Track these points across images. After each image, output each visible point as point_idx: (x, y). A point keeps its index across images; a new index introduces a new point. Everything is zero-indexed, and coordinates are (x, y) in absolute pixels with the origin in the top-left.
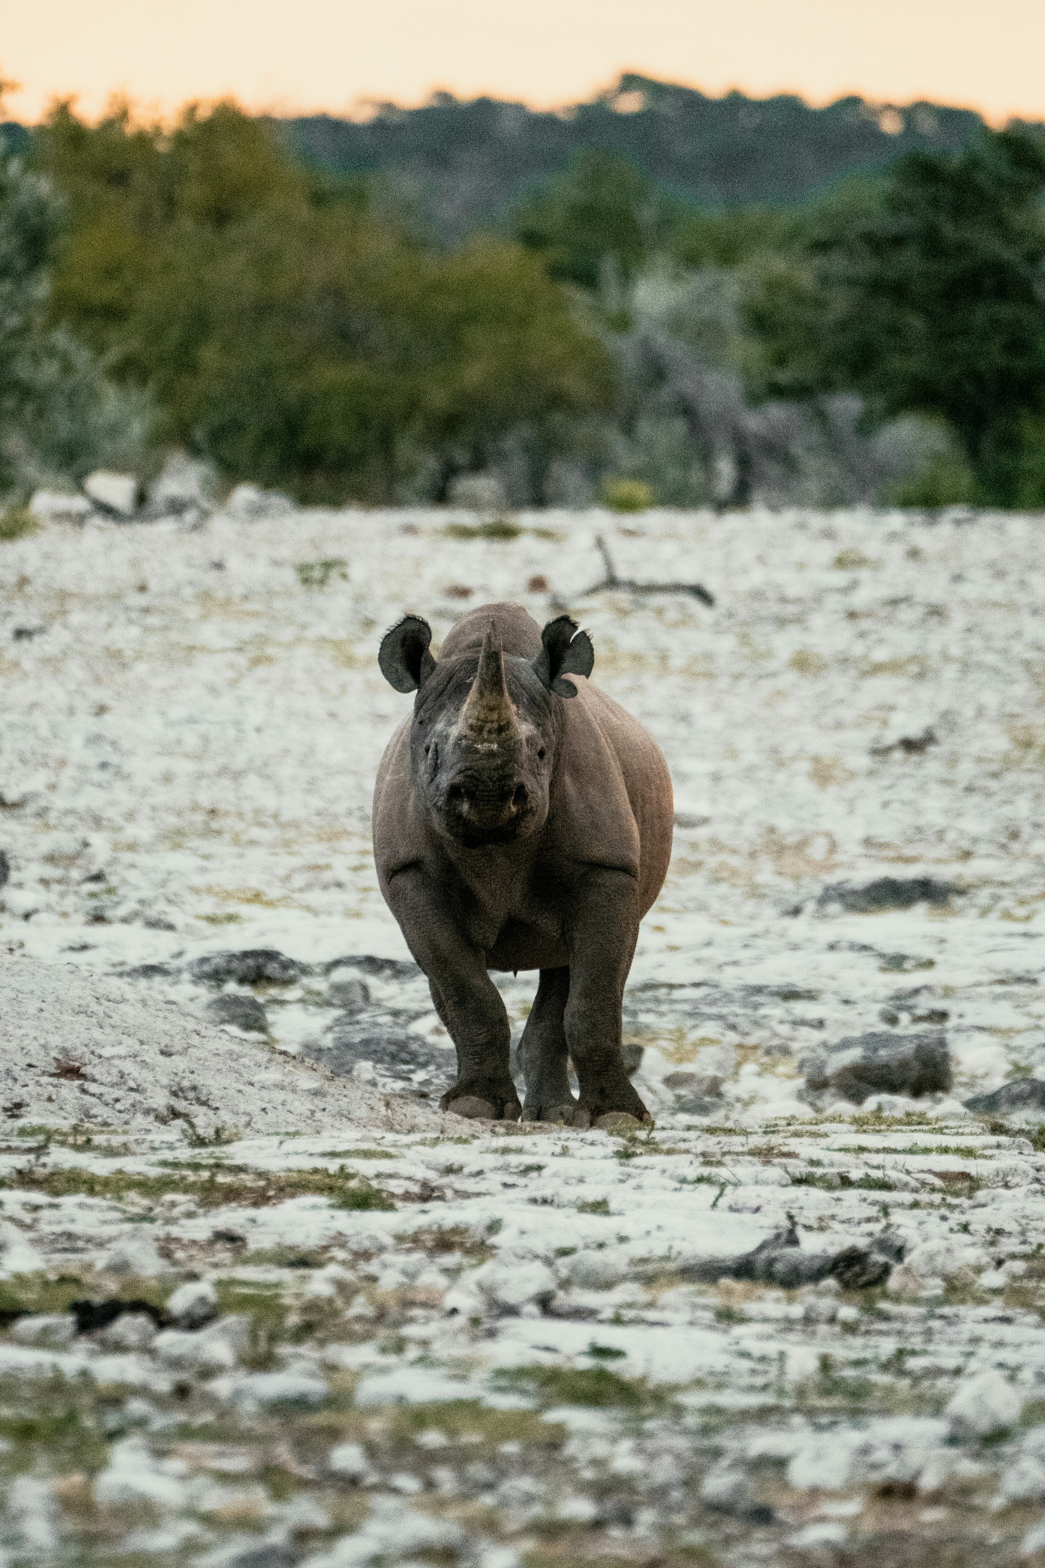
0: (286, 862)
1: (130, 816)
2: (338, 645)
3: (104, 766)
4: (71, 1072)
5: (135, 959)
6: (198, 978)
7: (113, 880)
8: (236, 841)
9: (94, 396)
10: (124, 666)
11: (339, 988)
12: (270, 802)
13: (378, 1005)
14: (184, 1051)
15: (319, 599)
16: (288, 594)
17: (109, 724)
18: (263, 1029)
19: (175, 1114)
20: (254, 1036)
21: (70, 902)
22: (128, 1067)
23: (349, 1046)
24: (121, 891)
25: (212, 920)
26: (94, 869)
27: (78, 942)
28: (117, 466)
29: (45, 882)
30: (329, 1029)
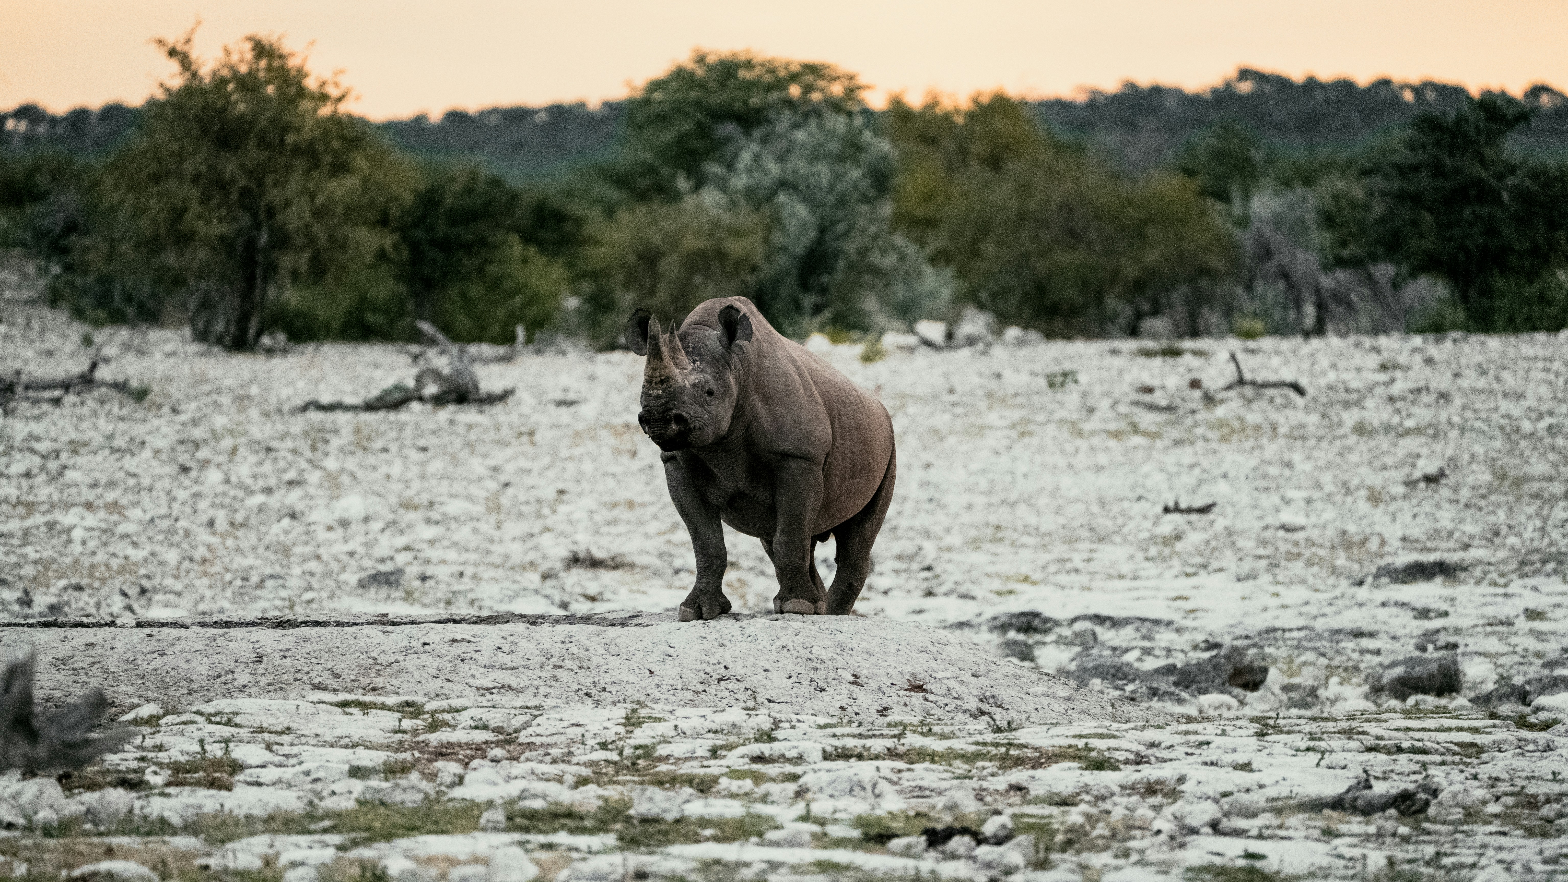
0: (1044, 557)
1: (948, 531)
2: (1073, 423)
3: (931, 500)
4: (918, 688)
5: (952, 619)
6: (993, 629)
7: (938, 570)
8: (1013, 544)
9: (920, 274)
10: (941, 439)
11: (1078, 634)
12: (1033, 520)
13: (1103, 644)
14: (986, 675)
15: (1060, 396)
16: (1040, 393)
17: (933, 475)
18: (1032, 660)
19: (982, 713)
20: (1026, 664)
21: (912, 583)
22: (952, 684)
23: (1086, 669)
24: (943, 577)
25: (999, 593)
26: (926, 563)
27: (918, 608)
28: (934, 317)
29: (896, 572)
30: (1073, 659)
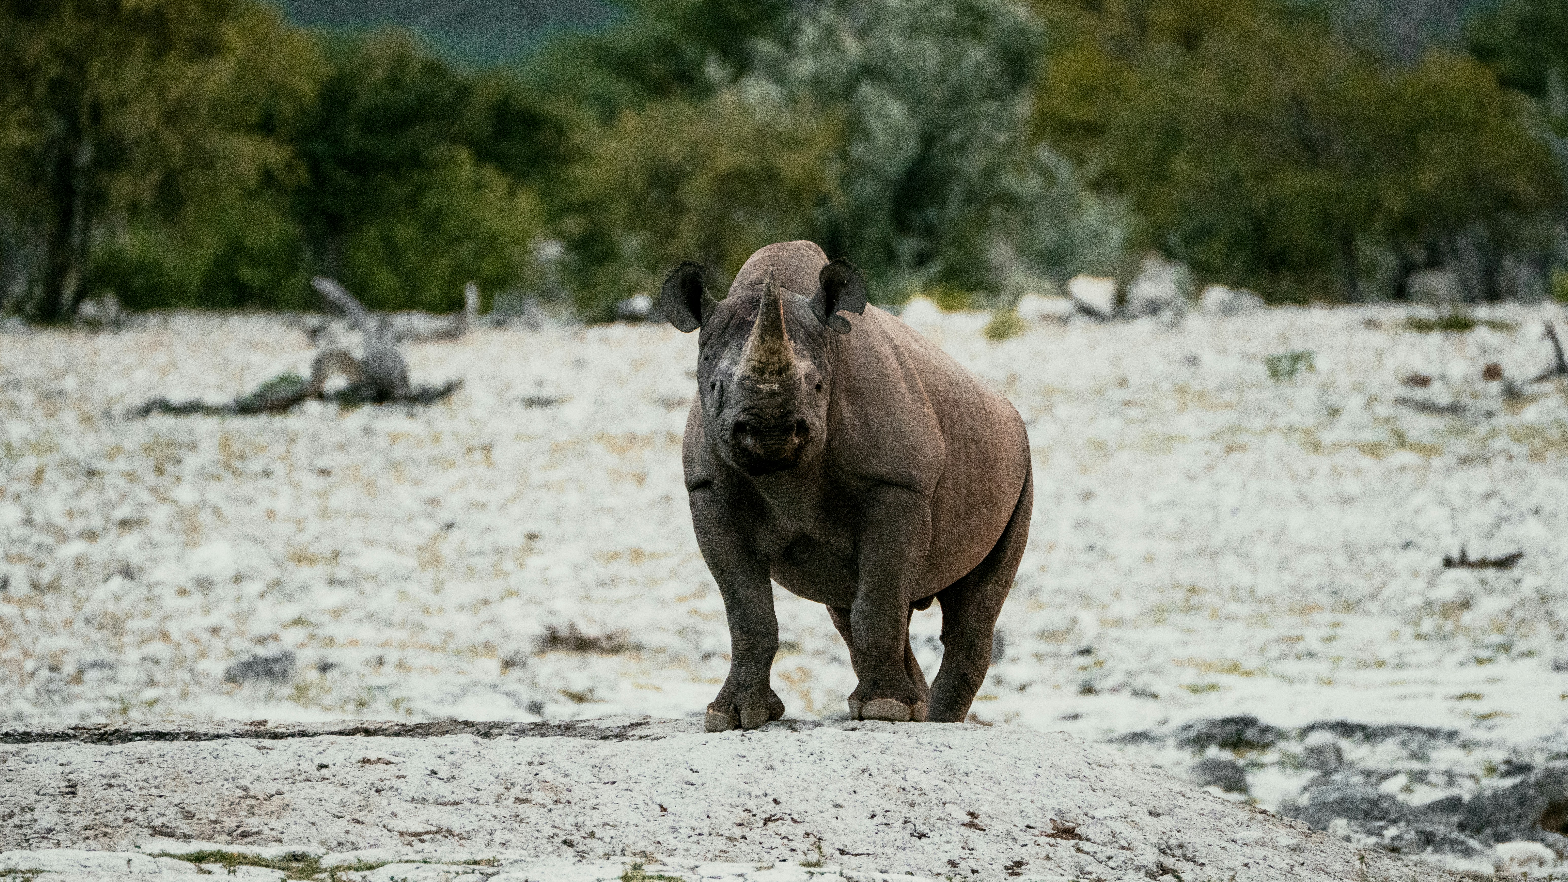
0: (1262, 635)
1: (1116, 594)
2: (1306, 432)
3: (1090, 548)
4: (1067, 833)
5: (1124, 727)
6: (1183, 744)
7: (1101, 654)
8: (1215, 615)
9: (1076, 206)
10: (1107, 456)
11: (1313, 751)
12: (1245, 579)
13: (1351, 765)
14: (1171, 812)
15: (1287, 389)
16: (1257, 385)
17: (1095, 510)
18: (1243, 789)
19: (1165, 870)
20: (1235, 796)
21: (1062, 674)
22: (1119, 826)
23: (1324, 805)
24: (1110, 664)
25: (1194, 689)
26: (1083, 645)
27: (1069, 711)
28: (1098, 271)
29: (1038, 657)
30: (1305, 789)
